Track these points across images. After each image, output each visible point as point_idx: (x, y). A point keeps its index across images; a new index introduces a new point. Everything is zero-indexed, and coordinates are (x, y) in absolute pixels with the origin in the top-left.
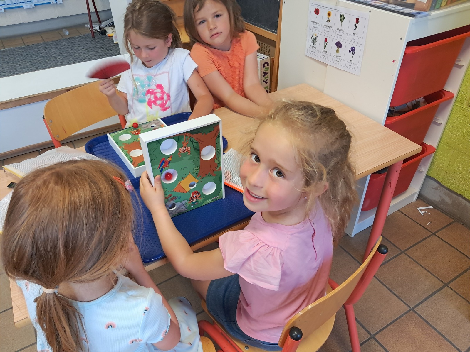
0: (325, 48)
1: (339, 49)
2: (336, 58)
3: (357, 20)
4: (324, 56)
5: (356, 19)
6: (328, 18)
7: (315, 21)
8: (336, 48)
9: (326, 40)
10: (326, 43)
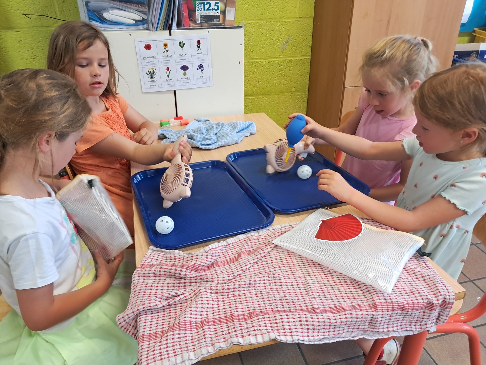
0: (168, 77)
1: (186, 72)
2: (185, 81)
3: (199, 42)
4: (169, 84)
5: (197, 41)
6: (165, 49)
7: (148, 57)
8: (182, 71)
9: (168, 69)
10: (169, 71)
